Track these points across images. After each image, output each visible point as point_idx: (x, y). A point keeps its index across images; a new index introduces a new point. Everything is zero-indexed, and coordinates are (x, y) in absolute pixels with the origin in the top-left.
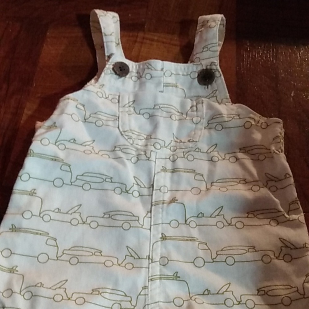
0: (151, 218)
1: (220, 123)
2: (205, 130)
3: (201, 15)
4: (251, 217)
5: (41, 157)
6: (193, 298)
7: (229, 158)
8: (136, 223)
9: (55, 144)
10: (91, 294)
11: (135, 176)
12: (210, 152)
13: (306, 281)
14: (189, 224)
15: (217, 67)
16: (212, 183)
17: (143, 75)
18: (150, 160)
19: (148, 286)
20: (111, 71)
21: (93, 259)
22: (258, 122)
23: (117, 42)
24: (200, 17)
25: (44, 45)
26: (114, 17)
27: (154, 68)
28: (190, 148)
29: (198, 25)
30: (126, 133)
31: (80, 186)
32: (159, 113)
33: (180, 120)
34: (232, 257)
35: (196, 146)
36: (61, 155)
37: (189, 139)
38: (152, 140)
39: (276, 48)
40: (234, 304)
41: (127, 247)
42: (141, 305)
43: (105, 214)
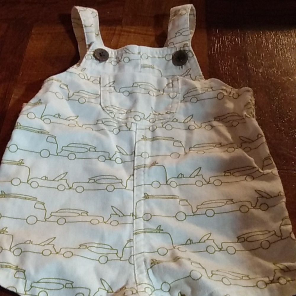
0: (134, 180)
1: (194, 96)
2: (182, 103)
3: (173, 7)
4: (228, 176)
5: (28, 130)
6: (176, 248)
7: (205, 126)
8: (120, 185)
9: (41, 119)
10: (79, 248)
11: (117, 145)
12: (187, 122)
13: (282, 224)
14: (170, 184)
15: (189, 48)
16: (190, 148)
17: (121, 58)
18: (131, 130)
19: (133, 240)
20: (91, 57)
21: (80, 218)
22: (230, 93)
23: (97, 33)
24: (172, 9)
25: (30, 40)
26: (93, 12)
27: (132, 52)
28: (168, 118)
29: (171, 15)
30: (108, 108)
31: (66, 156)
32: (138, 90)
33: (157, 96)
34: (212, 210)
35: (173, 116)
36: (47, 128)
37: (167, 111)
38: (132, 113)
40: (215, 251)
41: (112, 206)
42: (126, 256)
43: (90, 179)
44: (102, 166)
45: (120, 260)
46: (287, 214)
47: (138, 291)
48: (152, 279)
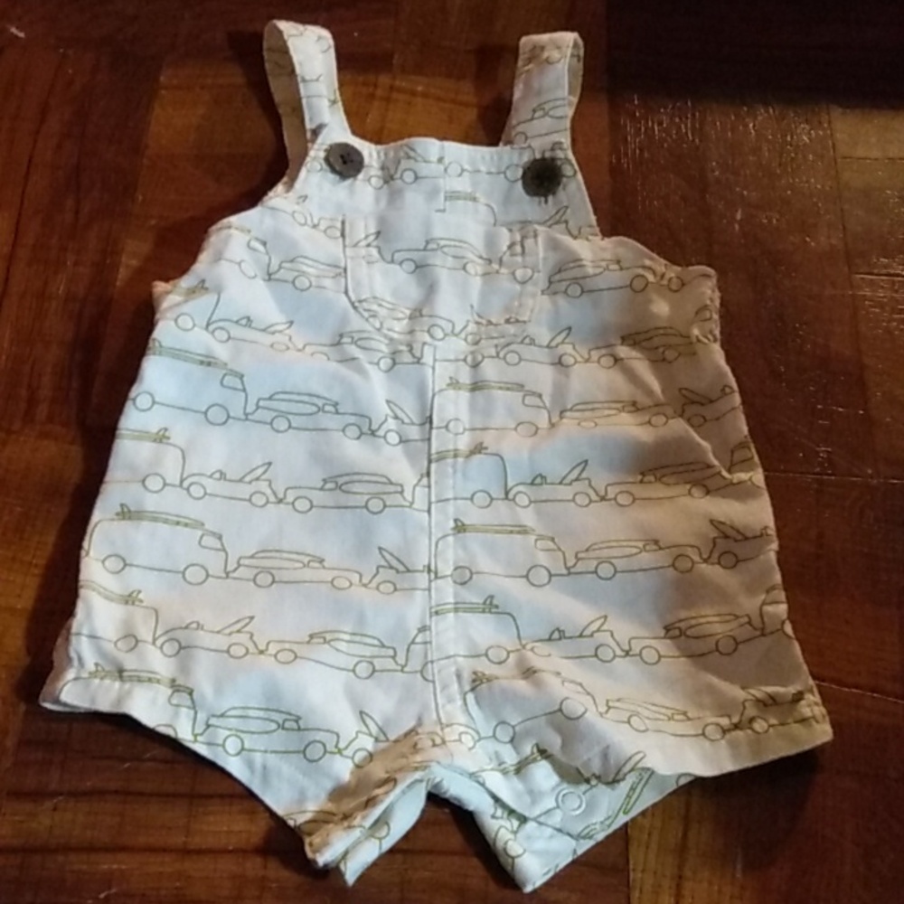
0: (429, 487)
1: (575, 280)
2: (545, 297)
3: (527, 33)
4: (650, 482)
5: (177, 357)
6: (529, 647)
7: (600, 358)
8: (398, 499)
9: (207, 329)
10: (308, 642)
11: (389, 399)
12: (557, 346)
13: (766, 601)
14: (514, 500)
15: (566, 155)
16: (562, 412)
17: (396, 172)
18: (423, 364)
19: (430, 626)
20: (321, 165)
21: (307, 574)
22: (663, 276)
23: (332, 98)
24: (524, 40)
25: (156, 106)
26: (320, 38)
27: (423, 158)
28: (510, 336)
29: (520, 58)
30: (365, 305)
31: (265, 423)
32: (437, 260)
33: (485, 274)
34: (611, 563)
35: (524, 331)
36: (222, 352)
37: (507, 317)
38: (425, 319)
39: (700, 112)
40: (615, 656)
41: (380, 549)
42: (416, 664)
43: (325, 481)
44: (354, 451)
45: (402, 671)
46: (778, 578)
47: (447, 739)
48: (474, 715)
